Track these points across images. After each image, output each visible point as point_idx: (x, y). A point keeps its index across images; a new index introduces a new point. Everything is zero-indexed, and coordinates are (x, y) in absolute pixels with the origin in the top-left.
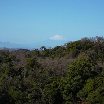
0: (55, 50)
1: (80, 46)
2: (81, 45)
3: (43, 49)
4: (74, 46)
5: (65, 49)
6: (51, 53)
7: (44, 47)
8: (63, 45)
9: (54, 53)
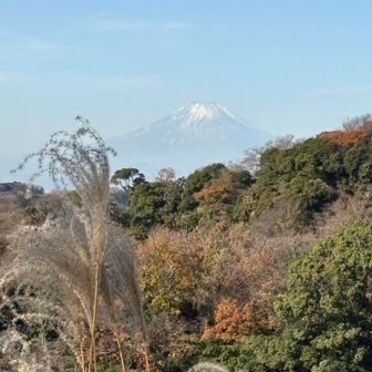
0: (198, 190)
1: (337, 165)
2: (340, 160)
3: (130, 182)
4: (304, 164)
5: (254, 181)
6: (176, 205)
7: (136, 171)
8: (243, 157)
9: (193, 206)
